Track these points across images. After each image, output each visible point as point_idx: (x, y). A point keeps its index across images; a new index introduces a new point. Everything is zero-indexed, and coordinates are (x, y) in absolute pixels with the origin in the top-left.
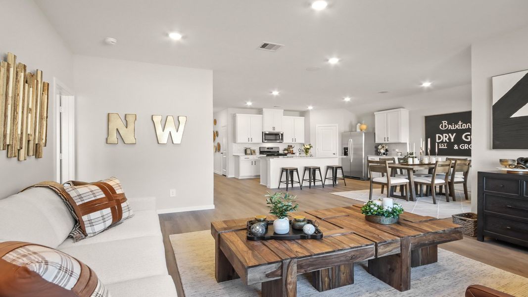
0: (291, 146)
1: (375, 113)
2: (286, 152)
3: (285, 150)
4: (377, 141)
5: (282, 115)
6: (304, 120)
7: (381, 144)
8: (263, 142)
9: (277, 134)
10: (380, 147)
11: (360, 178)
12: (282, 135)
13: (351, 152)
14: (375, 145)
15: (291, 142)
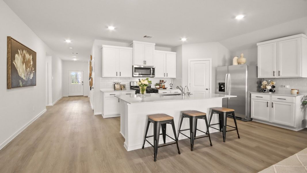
0: (163, 81)
1: (258, 44)
2: (158, 87)
3: (157, 85)
4: (260, 76)
5: (154, 49)
6: (175, 55)
7: (267, 79)
8: (133, 77)
9: (148, 69)
10: (264, 83)
11: (241, 118)
12: (154, 69)
13: (228, 87)
14: (257, 81)
15: (163, 77)
